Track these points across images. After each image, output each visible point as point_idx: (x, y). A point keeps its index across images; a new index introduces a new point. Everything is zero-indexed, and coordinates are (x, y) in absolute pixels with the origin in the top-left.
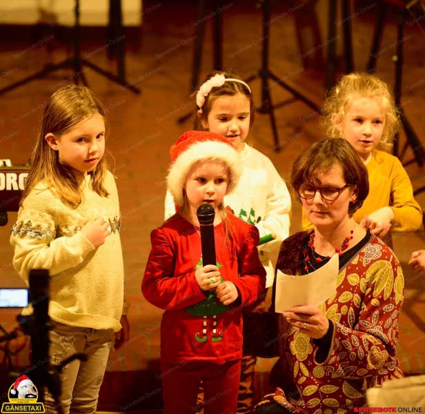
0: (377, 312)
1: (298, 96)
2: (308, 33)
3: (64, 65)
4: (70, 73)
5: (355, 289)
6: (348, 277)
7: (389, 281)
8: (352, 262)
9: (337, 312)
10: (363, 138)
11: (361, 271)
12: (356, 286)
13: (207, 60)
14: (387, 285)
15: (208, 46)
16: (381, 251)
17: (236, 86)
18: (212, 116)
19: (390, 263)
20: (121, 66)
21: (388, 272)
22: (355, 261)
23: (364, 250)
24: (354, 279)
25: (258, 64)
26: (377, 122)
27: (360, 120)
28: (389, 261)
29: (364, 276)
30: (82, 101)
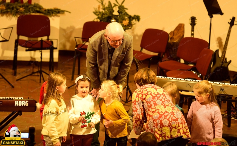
4: (39, 74)
13: (76, 72)
17: (86, 79)
18: (79, 87)
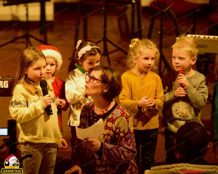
0: (124, 139)
1: (119, 49)
2: (123, 23)
3: (22, 37)
4: (24, 40)
5: (111, 129)
6: (107, 123)
7: (126, 125)
8: (109, 117)
9: (103, 138)
10: (148, 66)
11: (113, 121)
12: (111, 127)
14: (126, 127)
15: (81, 29)
16: (121, 113)
17: (96, 50)
19: (125, 117)
20: (46, 37)
21: (124, 122)
22: (110, 117)
23: (114, 112)
24: (110, 124)
25: (102, 36)
26: (153, 59)
27: (147, 59)
28: (124, 117)
29: (114, 124)
30: (36, 54)
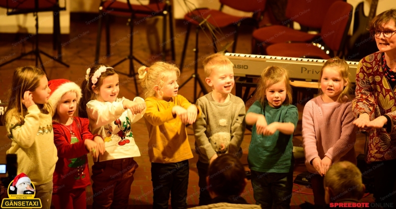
2: (153, 37)
3: (30, 53)
15: (103, 44)
20: (60, 53)
25: (128, 53)
